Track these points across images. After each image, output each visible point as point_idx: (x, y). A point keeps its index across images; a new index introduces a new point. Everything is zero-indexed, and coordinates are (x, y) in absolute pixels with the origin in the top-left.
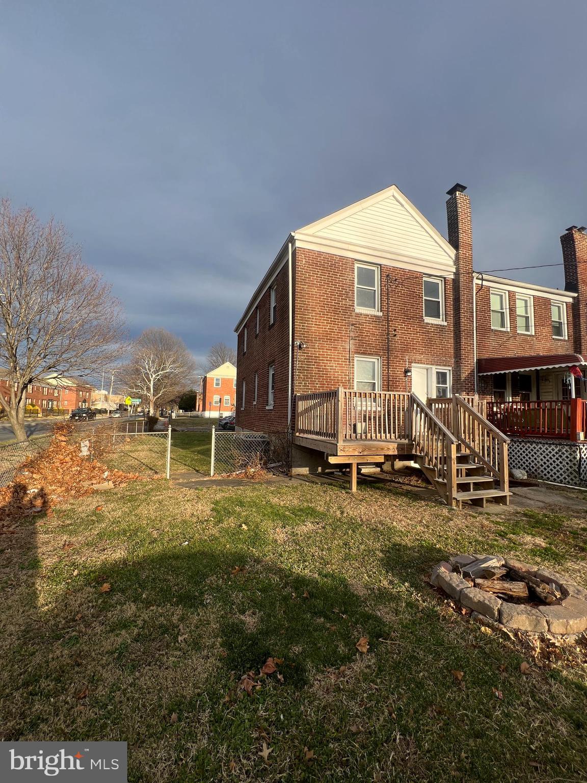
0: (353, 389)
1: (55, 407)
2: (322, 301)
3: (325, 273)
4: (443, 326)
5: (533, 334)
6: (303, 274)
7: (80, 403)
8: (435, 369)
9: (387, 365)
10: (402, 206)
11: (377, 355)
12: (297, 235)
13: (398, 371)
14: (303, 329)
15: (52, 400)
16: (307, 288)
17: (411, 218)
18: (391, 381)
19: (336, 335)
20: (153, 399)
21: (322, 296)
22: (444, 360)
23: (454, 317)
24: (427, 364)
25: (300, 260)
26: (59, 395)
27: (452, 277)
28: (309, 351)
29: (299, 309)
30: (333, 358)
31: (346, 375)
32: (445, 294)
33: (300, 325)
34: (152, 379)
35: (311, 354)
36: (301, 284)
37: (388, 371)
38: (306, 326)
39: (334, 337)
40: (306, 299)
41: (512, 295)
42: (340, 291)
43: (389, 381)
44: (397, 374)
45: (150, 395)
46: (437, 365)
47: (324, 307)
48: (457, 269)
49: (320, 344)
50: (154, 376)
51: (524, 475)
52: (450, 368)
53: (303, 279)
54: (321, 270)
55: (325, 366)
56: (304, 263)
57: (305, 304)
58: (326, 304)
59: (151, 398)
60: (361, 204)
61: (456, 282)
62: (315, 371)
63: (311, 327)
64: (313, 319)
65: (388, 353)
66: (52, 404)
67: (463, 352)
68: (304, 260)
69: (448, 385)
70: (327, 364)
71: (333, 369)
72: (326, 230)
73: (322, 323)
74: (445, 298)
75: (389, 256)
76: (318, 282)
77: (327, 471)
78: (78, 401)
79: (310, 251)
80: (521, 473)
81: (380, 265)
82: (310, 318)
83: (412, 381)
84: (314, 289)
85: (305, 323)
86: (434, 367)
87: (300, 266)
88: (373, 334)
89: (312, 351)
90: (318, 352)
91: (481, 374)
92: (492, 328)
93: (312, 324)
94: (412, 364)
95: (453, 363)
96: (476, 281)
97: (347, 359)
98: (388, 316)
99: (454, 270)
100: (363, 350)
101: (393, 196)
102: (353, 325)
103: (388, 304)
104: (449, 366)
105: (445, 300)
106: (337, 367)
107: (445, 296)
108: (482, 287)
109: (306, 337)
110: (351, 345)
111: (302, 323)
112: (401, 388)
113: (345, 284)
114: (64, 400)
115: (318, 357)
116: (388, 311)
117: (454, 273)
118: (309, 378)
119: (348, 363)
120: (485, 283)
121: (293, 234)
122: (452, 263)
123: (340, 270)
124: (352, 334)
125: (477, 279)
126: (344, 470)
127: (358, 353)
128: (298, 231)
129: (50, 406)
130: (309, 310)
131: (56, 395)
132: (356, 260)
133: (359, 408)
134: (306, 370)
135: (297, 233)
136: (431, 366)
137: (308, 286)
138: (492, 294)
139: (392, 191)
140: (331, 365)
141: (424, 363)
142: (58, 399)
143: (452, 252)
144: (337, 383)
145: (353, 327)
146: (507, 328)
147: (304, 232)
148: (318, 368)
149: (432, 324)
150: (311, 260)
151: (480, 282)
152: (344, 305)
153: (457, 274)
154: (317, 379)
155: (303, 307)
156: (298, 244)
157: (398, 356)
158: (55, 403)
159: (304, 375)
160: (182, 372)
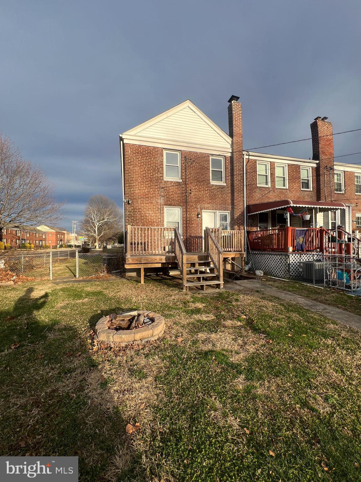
0: (163, 226)
1: (44, 244)
2: (142, 175)
3: (143, 158)
4: (224, 186)
5: (288, 188)
6: (129, 159)
7: (58, 242)
8: (218, 213)
9: (186, 211)
10: (195, 112)
11: (179, 205)
12: (123, 136)
13: (193, 215)
14: (130, 192)
15: (41, 241)
16: (132, 168)
17: (201, 120)
18: (189, 221)
19: (152, 195)
20: (97, 238)
21: (142, 172)
22: (224, 207)
23: (231, 180)
24: (213, 210)
25: (127, 151)
26: (46, 237)
27: (229, 155)
28: (134, 205)
29: (127, 180)
30: (150, 209)
31: (159, 218)
32: (225, 166)
33: (128, 190)
34: (97, 226)
35: (136, 206)
36: (128, 166)
37: (186, 215)
38: (132, 190)
39: (150, 196)
40: (132, 174)
41: (272, 164)
42: (154, 168)
43: (187, 221)
44: (192, 216)
45: (96, 235)
46: (219, 210)
47: (144, 178)
48: (232, 150)
49: (141, 200)
50: (97, 224)
51: (261, 273)
52: (229, 212)
53: (130, 163)
54: (141, 156)
55: (145, 213)
56: (130, 152)
57: (132, 177)
58: (145, 177)
59: (97, 237)
60: (166, 113)
61: (232, 158)
62: (138, 216)
63: (136, 191)
64: (136, 186)
65: (186, 204)
66: (42, 243)
67: (235, 201)
68: (130, 151)
69: (228, 222)
70: (146, 212)
71: (150, 215)
72: (144, 132)
73: (143, 188)
74: (225, 169)
75: (185, 145)
76: (140, 164)
77: (148, 274)
78: (57, 240)
79: (133, 145)
80: (260, 273)
81: (181, 151)
82: (134, 185)
83: (203, 220)
84: (137, 168)
85: (131, 189)
86: (218, 211)
87: (127, 154)
88: (176, 193)
89: (136, 205)
90: (140, 205)
91: (249, 215)
92: (258, 185)
93: (136, 189)
94: (203, 210)
95: (230, 208)
96: (246, 157)
97: (159, 209)
98: (186, 182)
99: (231, 151)
100: (170, 203)
101: (188, 107)
102: (162, 188)
103: (186, 174)
104: (228, 210)
105: (225, 170)
106: (153, 213)
107: (225, 167)
108: (249, 160)
109: (132, 197)
110: (161, 201)
111: (129, 189)
112: (195, 225)
113: (157, 164)
114: (48, 241)
115: (140, 208)
116: (186, 179)
117: (231, 153)
118: (135, 221)
119: (160, 211)
120: (251, 157)
121: (121, 136)
122: (229, 146)
123: (153, 156)
124: (162, 194)
125: (246, 155)
126: (159, 273)
127: (166, 205)
128: (124, 133)
129: (41, 244)
130: (134, 181)
131: (44, 237)
132: (164, 149)
133: (167, 237)
134: (133, 216)
135: (124, 135)
136: (216, 211)
137: (133, 166)
138: (258, 164)
139: (188, 103)
140: (149, 212)
141: (211, 209)
142: (45, 239)
143: (229, 140)
144: (153, 223)
145: (163, 190)
146: (269, 185)
147: (128, 134)
148: (141, 215)
149: (216, 185)
150: (135, 151)
151: (247, 157)
152: (157, 176)
153: (232, 153)
154: (140, 221)
155: (130, 179)
156: (125, 141)
157: (192, 206)
158: (44, 242)
159: (132, 219)
160: (115, 221)
